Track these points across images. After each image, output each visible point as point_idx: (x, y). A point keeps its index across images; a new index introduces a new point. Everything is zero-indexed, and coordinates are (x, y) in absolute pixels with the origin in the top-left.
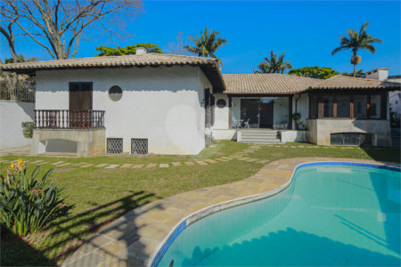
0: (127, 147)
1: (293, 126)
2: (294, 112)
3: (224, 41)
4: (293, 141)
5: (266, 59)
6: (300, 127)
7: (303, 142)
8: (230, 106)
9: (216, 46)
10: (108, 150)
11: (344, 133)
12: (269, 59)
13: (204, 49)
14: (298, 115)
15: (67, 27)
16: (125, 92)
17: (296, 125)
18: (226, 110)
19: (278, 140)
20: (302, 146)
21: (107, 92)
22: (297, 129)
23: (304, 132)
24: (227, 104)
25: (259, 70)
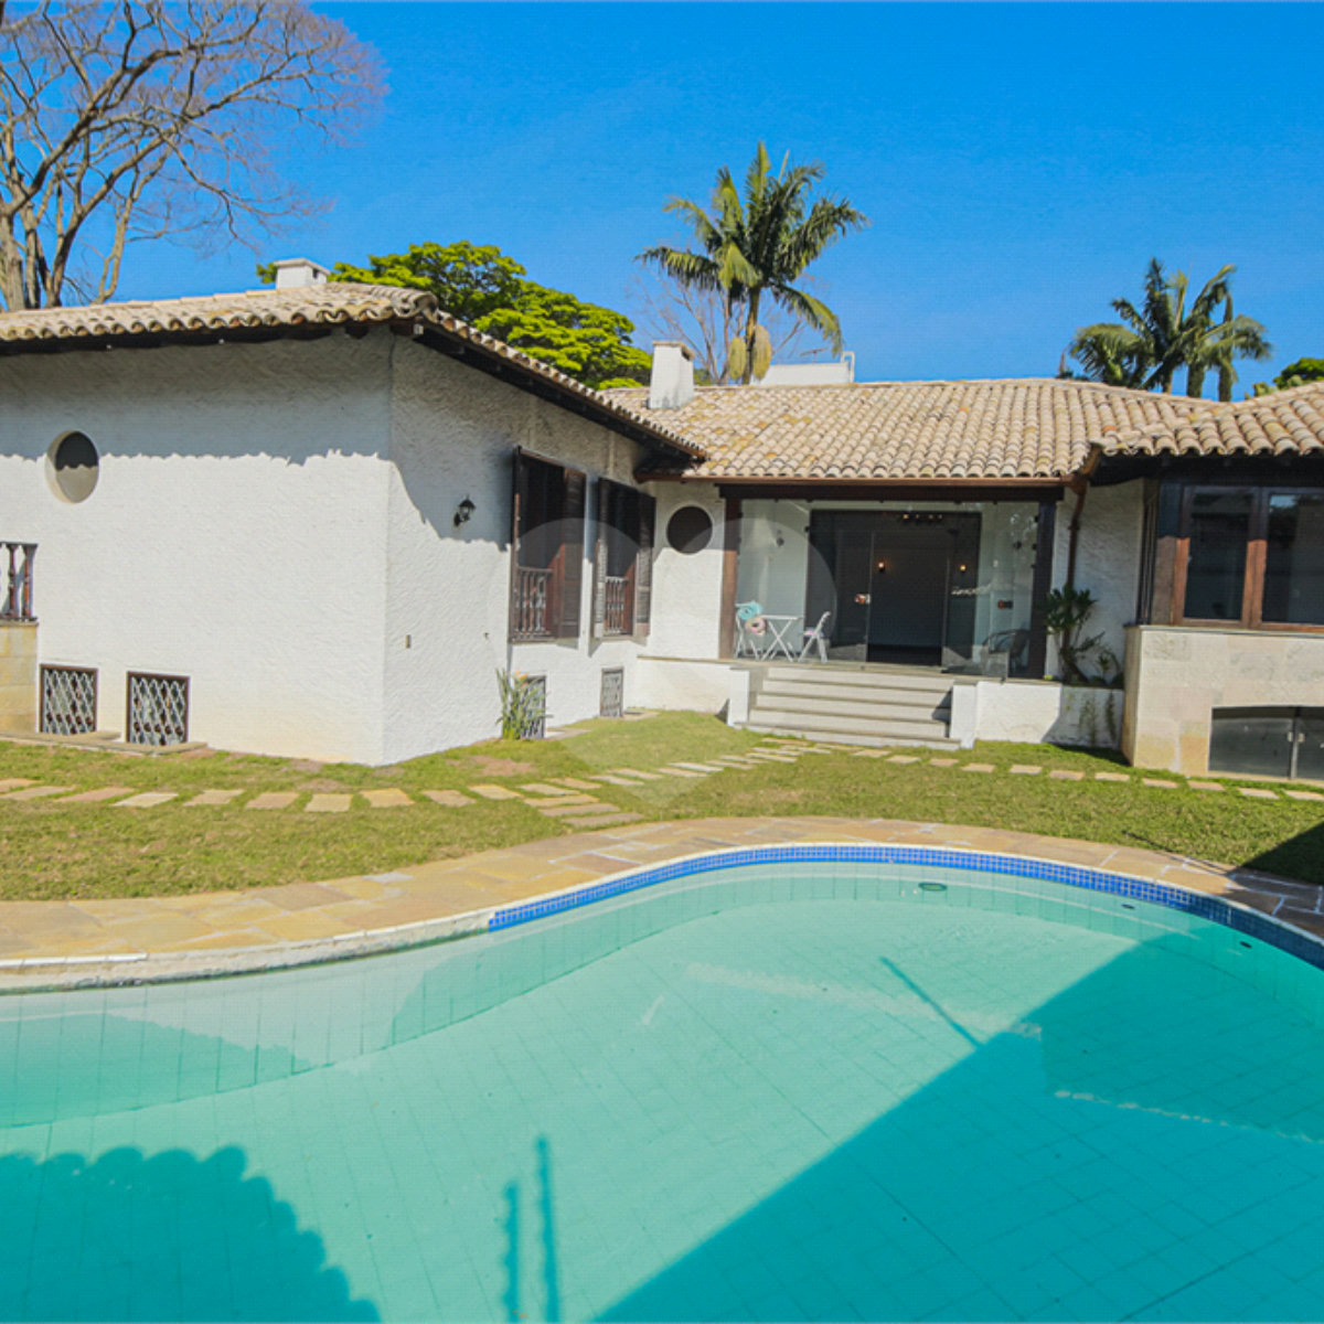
0: (111, 714)
1: (1052, 662)
2: (1058, 581)
3: (840, 215)
4: (1035, 738)
5: (1123, 305)
6: (1089, 666)
7: (1095, 750)
8: (732, 543)
9: (805, 245)
10: (47, 719)
11: (1297, 712)
12: (1139, 303)
13: (733, 261)
14: (1078, 603)
15: (38, 182)
16: (106, 462)
17: (1066, 653)
18: (710, 562)
19: (939, 729)
20: (1071, 771)
21: (44, 463)
22: (1071, 675)
23: (1101, 694)
24: (718, 529)
25: (1077, 367)
